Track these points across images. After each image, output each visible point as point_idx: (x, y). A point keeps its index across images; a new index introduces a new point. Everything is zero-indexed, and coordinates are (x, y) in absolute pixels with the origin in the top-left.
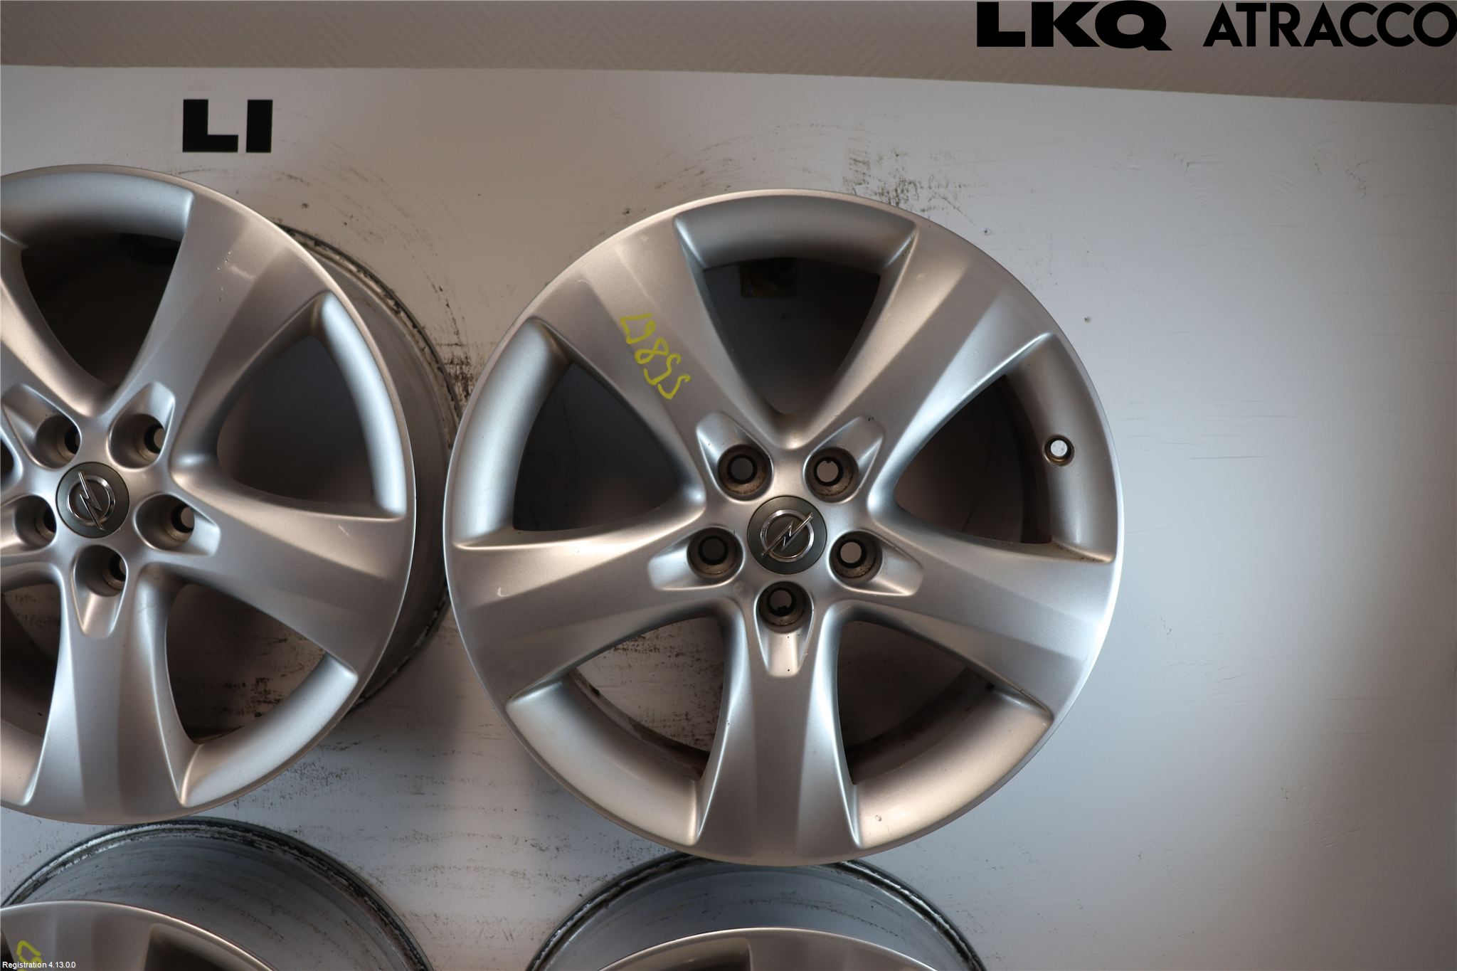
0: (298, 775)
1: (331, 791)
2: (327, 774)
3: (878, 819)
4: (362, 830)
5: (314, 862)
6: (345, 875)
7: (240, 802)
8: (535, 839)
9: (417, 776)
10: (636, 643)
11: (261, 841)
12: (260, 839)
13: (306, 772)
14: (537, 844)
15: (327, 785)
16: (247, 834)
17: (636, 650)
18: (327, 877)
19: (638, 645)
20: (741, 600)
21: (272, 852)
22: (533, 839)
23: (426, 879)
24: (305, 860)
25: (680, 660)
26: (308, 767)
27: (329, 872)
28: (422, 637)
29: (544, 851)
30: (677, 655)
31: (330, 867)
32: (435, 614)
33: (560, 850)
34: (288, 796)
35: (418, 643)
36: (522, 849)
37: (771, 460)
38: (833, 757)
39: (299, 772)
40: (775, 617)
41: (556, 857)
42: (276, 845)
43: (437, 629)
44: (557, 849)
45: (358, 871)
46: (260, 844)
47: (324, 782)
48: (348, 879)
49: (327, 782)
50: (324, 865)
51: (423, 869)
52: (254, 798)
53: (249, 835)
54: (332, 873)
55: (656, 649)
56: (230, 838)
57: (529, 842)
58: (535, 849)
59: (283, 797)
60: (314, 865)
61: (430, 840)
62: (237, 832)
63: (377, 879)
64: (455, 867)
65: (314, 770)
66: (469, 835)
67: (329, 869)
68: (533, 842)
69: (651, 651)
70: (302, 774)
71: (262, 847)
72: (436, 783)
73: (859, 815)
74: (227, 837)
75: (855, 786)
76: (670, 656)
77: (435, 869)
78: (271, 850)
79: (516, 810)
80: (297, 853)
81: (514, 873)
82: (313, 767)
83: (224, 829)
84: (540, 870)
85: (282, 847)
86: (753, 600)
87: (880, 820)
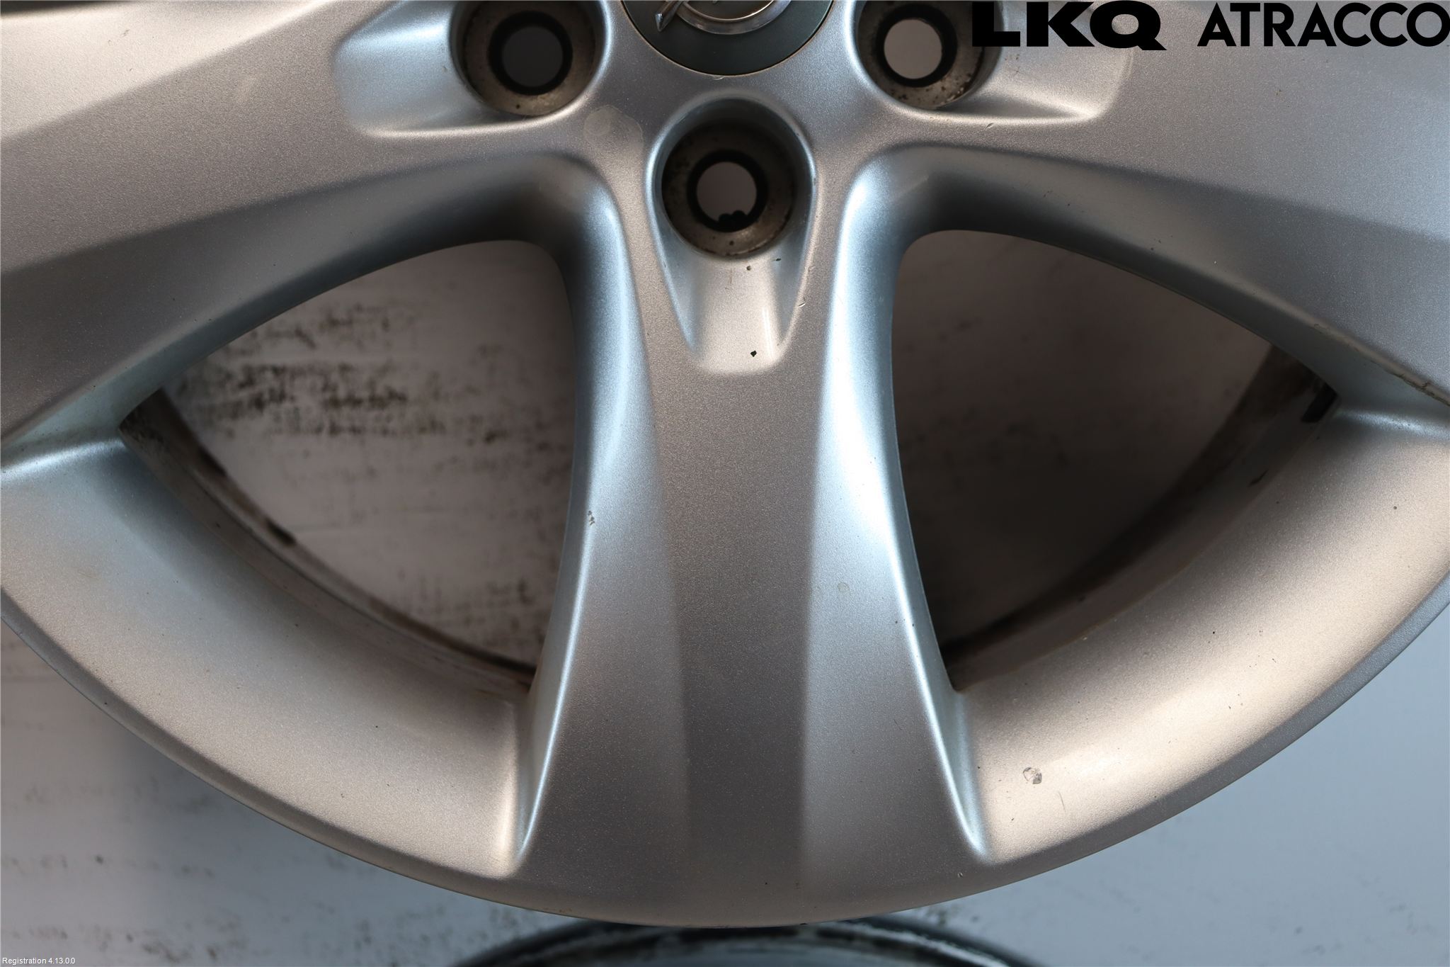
3: (1030, 776)
10: (385, 413)
14: (160, 945)
17: (385, 432)
19: (389, 419)
25: (497, 450)
30: (490, 438)
38: (893, 600)
40: (716, 234)
55: (434, 426)
58: (154, 958)
68: (148, 942)
69: (422, 430)
73: (976, 769)
75: (960, 698)
76: (470, 443)
79: (99, 860)
86: (643, 160)
87: (1038, 780)
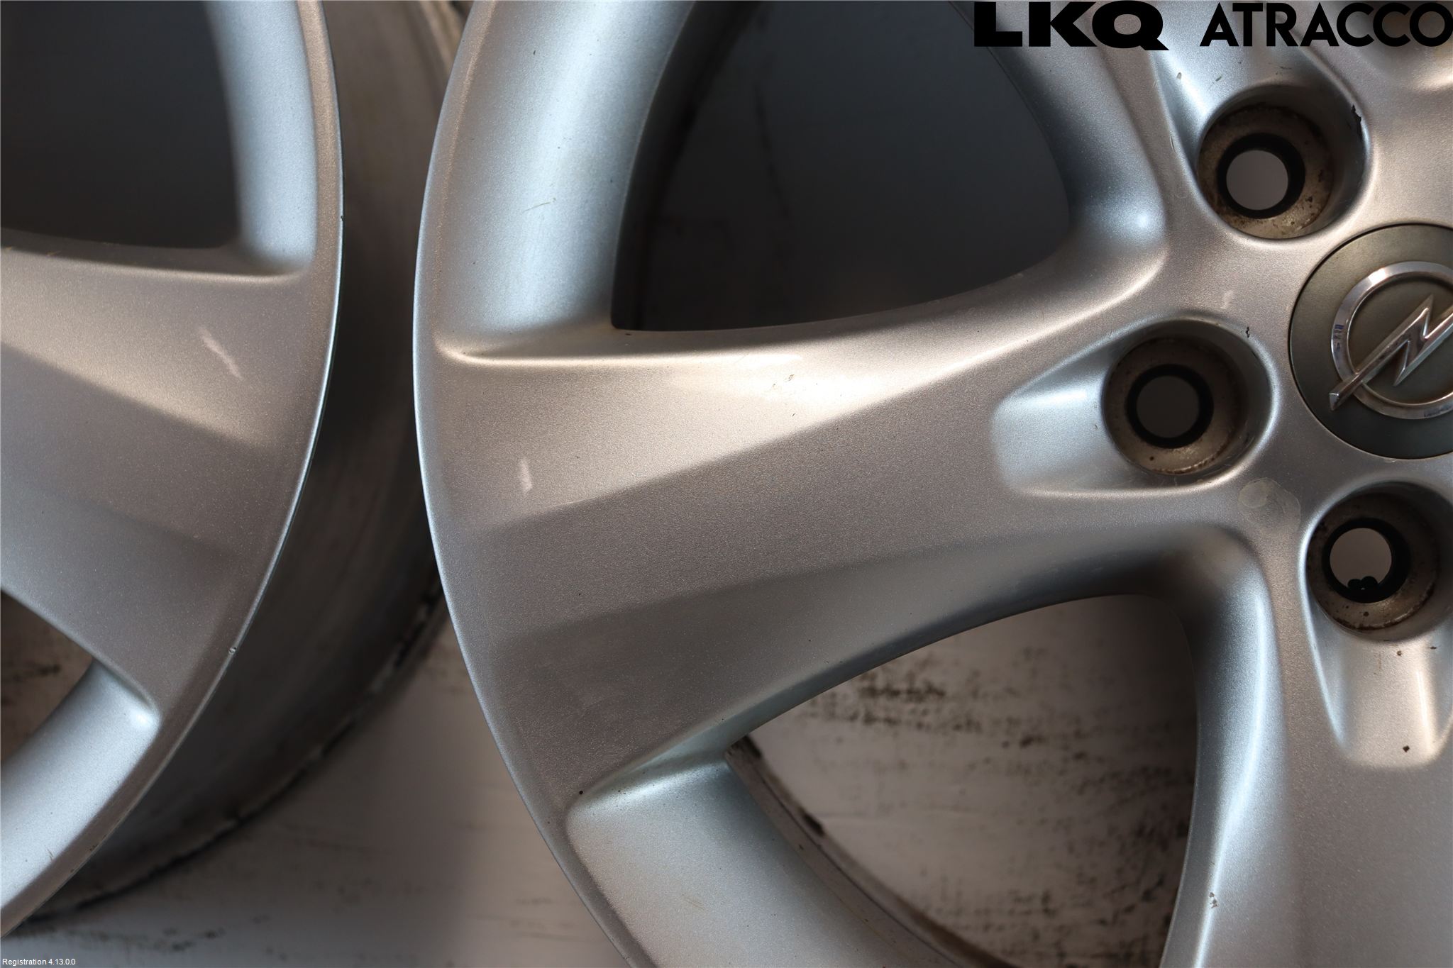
10: (921, 707)
17: (919, 726)
19: (925, 713)
20: (1259, 534)
25: (1033, 755)
28: (388, 670)
30: (1026, 742)
32: (422, 614)
35: (376, 686)
37: (1363, 124)
40: (1350, 604)
43: (425, 653)
69: (958, 727)
76: (1006, 745)
86: (1299, 535)
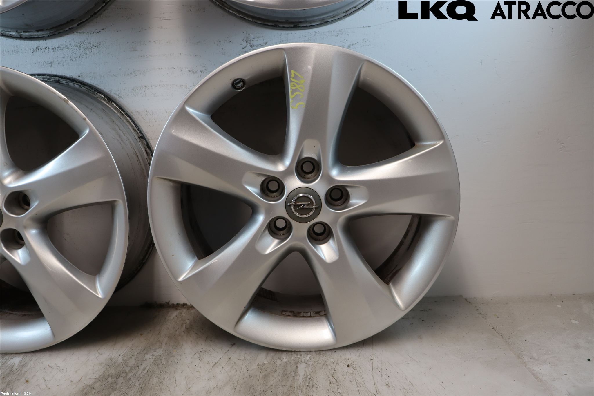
0: (78, 48)
1: (94, 54)
2: (91, 46)
4: (110, 72)
5: (88, 88)
6: (103, 93)
7: (52, 65)
8: (190, 68)
9: (133, 42)
11: (63, 80)
12: (62, 79)
13: (81, 46)
14: (191, 70)
15: (92, 51)
16: (56, 78)
18: (95, 94)
21: (68, 85)
22: (189, 68)
23: (141, 93)
24: (83, 87)
26: (82, 44)
27: (95, 92)
29: (195, 73)
31: (95, 90)
33: (202, 72)
34: (74, 60)
36: (184, 73)
39: (78, 46)
41: (201, 76)
42: (70, 81)
44: (201, 72)
45: (109, 92)
46: (62, 82)
47: (90, 50)
48: (104, 95)
49: (92, 50)
50: (93, 89)
51: (139, 88)
52: (58, 62)
53: (57, 78)
54: (97, 92)
56: (48, 80)
57: (187, 70)
58: (191, 73)
59: (72, 60)
60: (88, 89)
61: (141, 73)
62: (51, 77)
63: (118, 96)
64: (154, 86)
65: (85, 45)
66: (159, 69)
67: (95, 91)
68: (189, 69)
70: (80, 47)
71: (63, 83)
72: (142, 44)
74: (47, 80)
77: (145, 87)
78: (67, 84)
79: (180, 54)
80: (80, 84)
81: (181, 86)
82: (84, 43)
83: (45, 77)
84: (193, 83)
85: (73, 82)
